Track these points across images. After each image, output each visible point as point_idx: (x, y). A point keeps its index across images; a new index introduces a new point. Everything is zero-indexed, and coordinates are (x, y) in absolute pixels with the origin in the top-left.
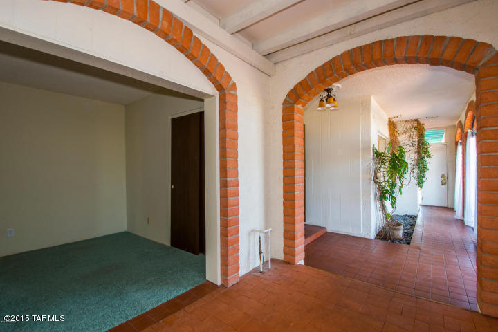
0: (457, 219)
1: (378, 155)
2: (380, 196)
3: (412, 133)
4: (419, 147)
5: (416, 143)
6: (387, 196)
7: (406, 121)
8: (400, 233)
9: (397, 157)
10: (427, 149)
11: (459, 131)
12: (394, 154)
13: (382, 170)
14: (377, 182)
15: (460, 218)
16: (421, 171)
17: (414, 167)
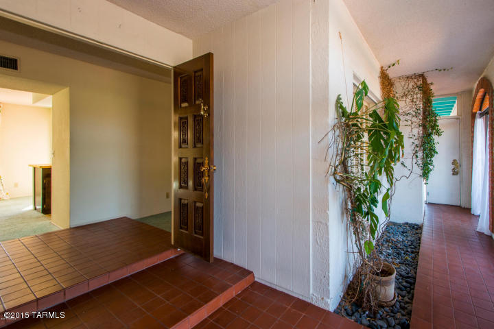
3: (415, 96)
4: (425, 118)
5: (421, 111)
7: (408, 78)
8: (390, 291)
10: (436, 121)
16: (427, 155)
17: (418, 149)
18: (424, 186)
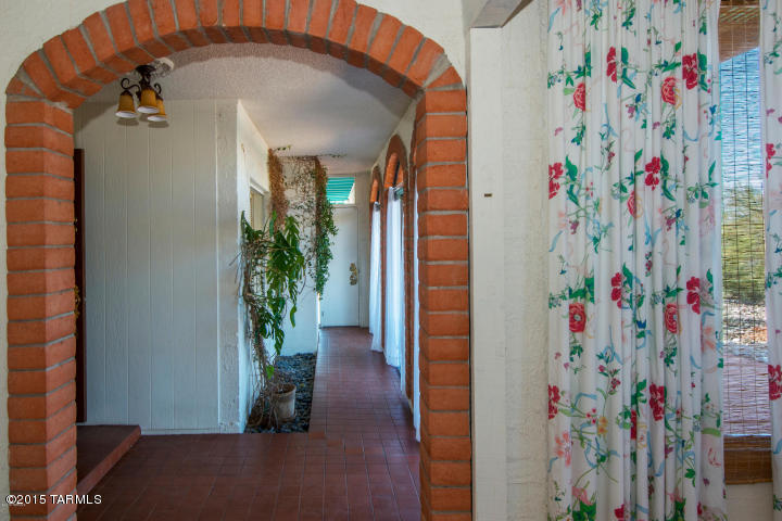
0: (374, 352)
1: (251, 235)
2: (256, 330)
3: (307, 185)
4: (319, 213)
5: (314, 205)
6: (269, 327)
7: (298, 158)
8: (291, 407)
9: (285, 243)
10: (330, 217)
11: (375, 183)
12: (279, 237)
13: (258, 269)
14: (249, 300)
15: (379, 349)
16: (321, 262)
17: (311, 254)
18: (318, 302)
